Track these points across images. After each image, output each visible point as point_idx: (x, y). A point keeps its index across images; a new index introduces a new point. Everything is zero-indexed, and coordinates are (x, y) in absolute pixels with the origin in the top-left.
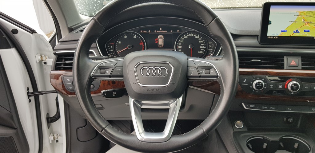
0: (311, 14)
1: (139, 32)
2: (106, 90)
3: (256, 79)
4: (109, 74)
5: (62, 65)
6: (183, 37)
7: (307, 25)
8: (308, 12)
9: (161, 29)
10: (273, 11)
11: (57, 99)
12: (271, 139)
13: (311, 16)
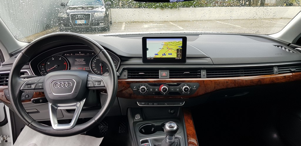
0: (171, 44)
1: (63, 55)
2: (35, 99)
3: (142, 86)
4: (34, 88)
5: (5, 82)
6: (96, 59)
7: (170, 50)
8: (169, 43)
9: (80, 53)
10: (148, 42)
11: (4, 107)
12: (156, 124)
13: (171, 45)
